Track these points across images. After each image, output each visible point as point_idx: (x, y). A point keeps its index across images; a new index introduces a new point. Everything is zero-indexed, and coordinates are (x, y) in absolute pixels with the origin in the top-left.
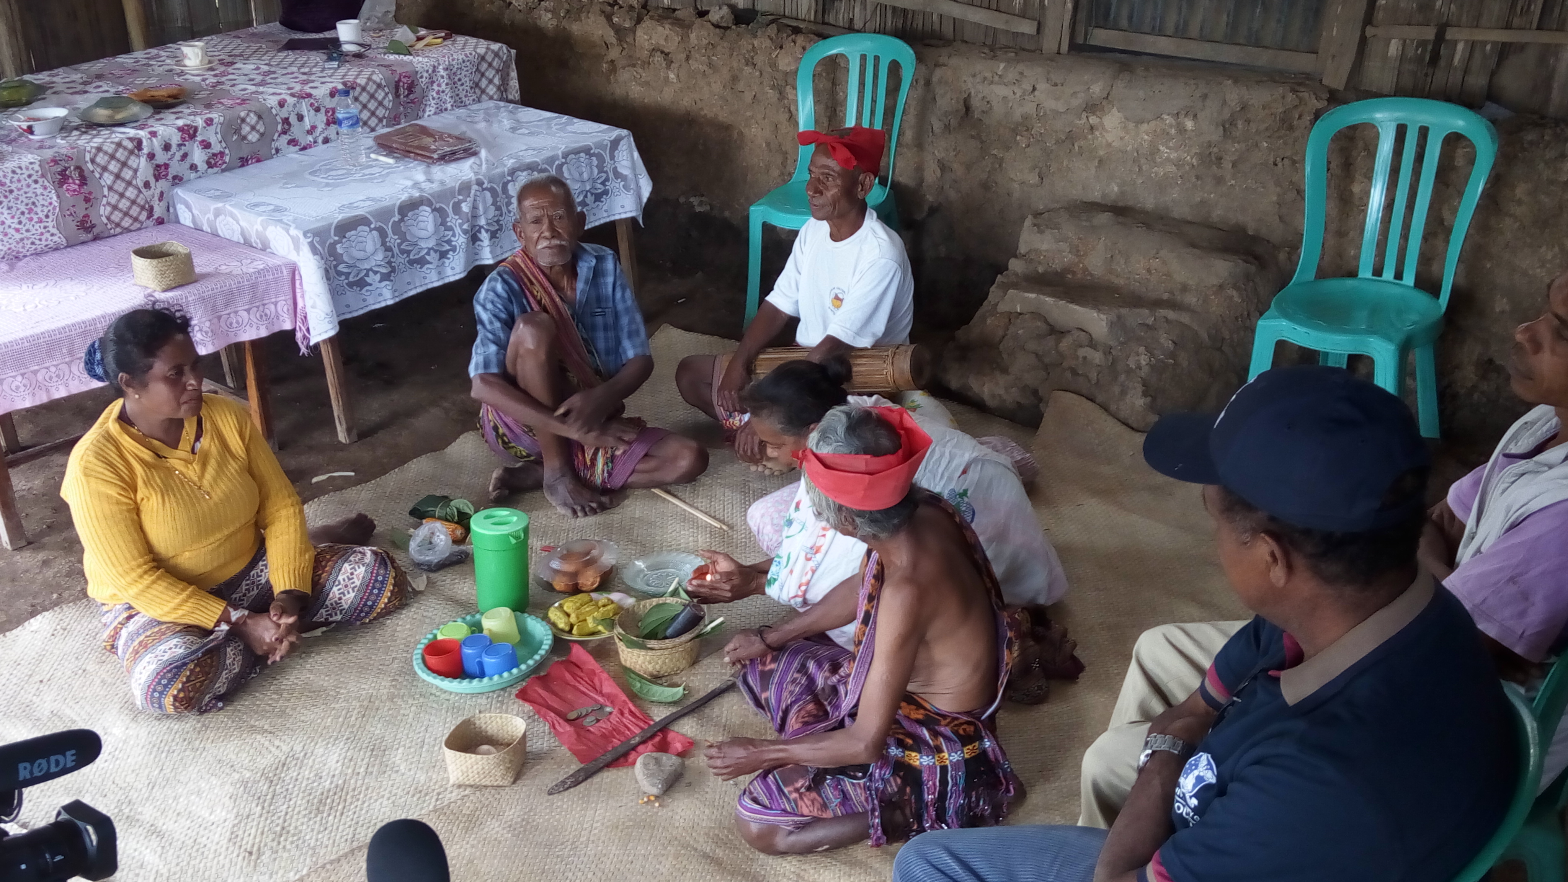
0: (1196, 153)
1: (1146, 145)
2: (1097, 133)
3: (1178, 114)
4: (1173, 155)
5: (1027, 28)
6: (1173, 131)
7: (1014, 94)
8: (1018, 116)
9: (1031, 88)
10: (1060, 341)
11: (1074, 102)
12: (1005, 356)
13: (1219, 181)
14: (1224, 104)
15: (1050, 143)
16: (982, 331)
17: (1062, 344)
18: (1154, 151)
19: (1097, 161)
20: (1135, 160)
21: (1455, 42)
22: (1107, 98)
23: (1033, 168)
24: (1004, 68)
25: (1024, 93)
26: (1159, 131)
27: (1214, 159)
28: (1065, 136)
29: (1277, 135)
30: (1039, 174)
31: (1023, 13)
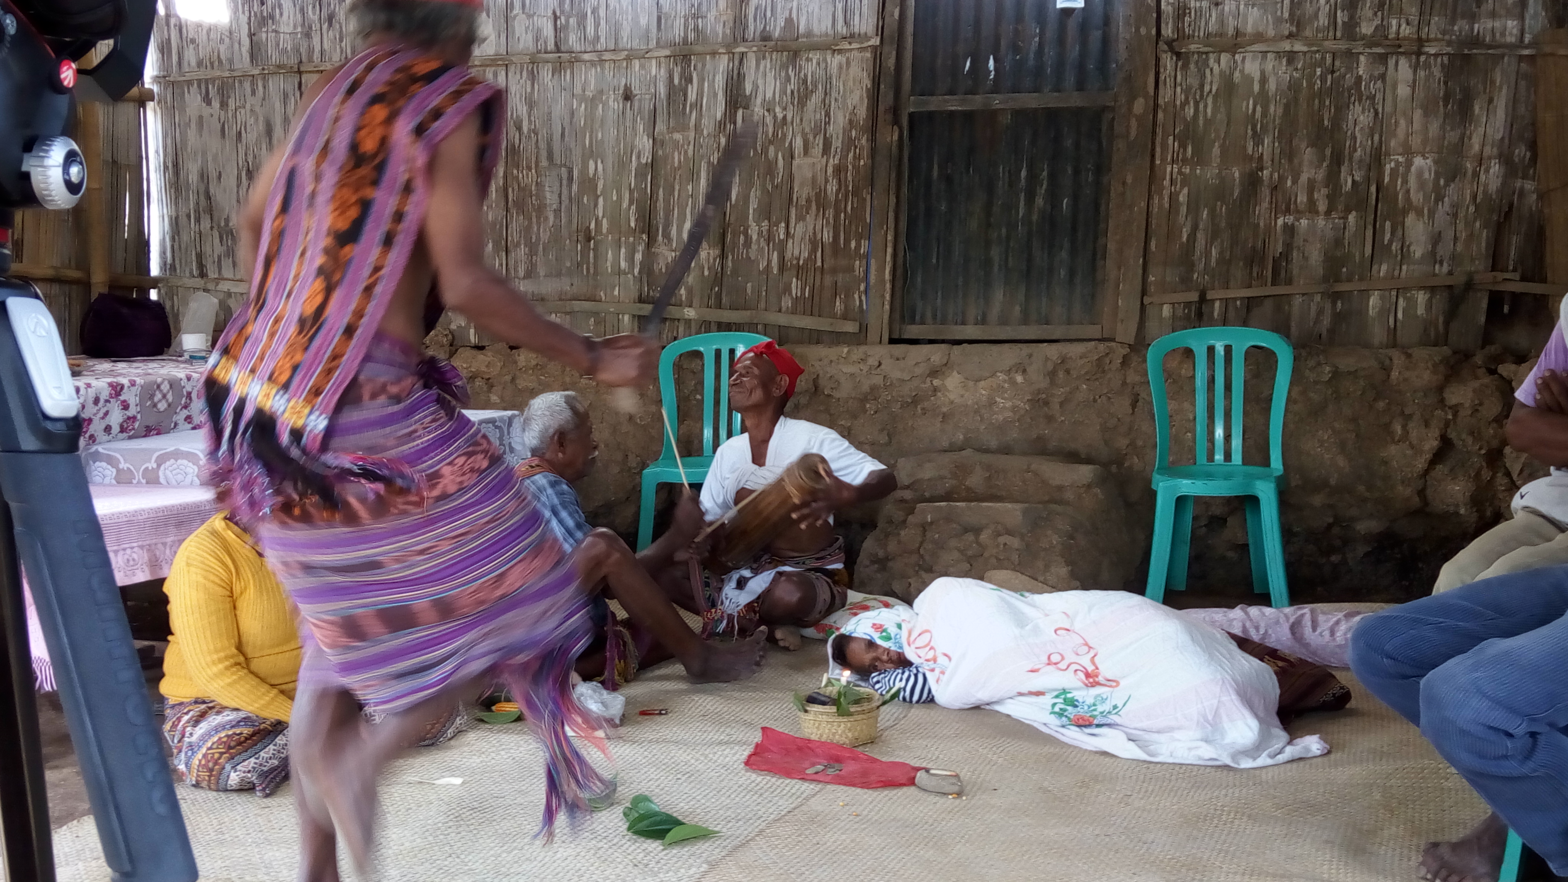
0: (1028, 400)
1: (984, 398)
2: (939, 394)
3: (1009, 370)
4: (1009, 404)
5: (851, 327)
6: (1006, 385)
7: (861, 370)
8: (865, 388)
9: (877, 364)
10: (979, 535)
11: (918, 371)
12: (927, 558)
13: (1050, 419)
14: (1047, 359)
15: (896, 408)
16: (899, 542)
17: (981, 537)
18: (992, 403)
19: (941, 417)
20: (976, 412)
21: (1213, 301)
22: (946, 365)
23: (882, 430)
24: (848, 352)
25: (870, 369)
26: (994, 386)
27: (1041, 404)
28: (909, 400)
29: (1094, 377)
30: (888, 435)
31: (845, 317)
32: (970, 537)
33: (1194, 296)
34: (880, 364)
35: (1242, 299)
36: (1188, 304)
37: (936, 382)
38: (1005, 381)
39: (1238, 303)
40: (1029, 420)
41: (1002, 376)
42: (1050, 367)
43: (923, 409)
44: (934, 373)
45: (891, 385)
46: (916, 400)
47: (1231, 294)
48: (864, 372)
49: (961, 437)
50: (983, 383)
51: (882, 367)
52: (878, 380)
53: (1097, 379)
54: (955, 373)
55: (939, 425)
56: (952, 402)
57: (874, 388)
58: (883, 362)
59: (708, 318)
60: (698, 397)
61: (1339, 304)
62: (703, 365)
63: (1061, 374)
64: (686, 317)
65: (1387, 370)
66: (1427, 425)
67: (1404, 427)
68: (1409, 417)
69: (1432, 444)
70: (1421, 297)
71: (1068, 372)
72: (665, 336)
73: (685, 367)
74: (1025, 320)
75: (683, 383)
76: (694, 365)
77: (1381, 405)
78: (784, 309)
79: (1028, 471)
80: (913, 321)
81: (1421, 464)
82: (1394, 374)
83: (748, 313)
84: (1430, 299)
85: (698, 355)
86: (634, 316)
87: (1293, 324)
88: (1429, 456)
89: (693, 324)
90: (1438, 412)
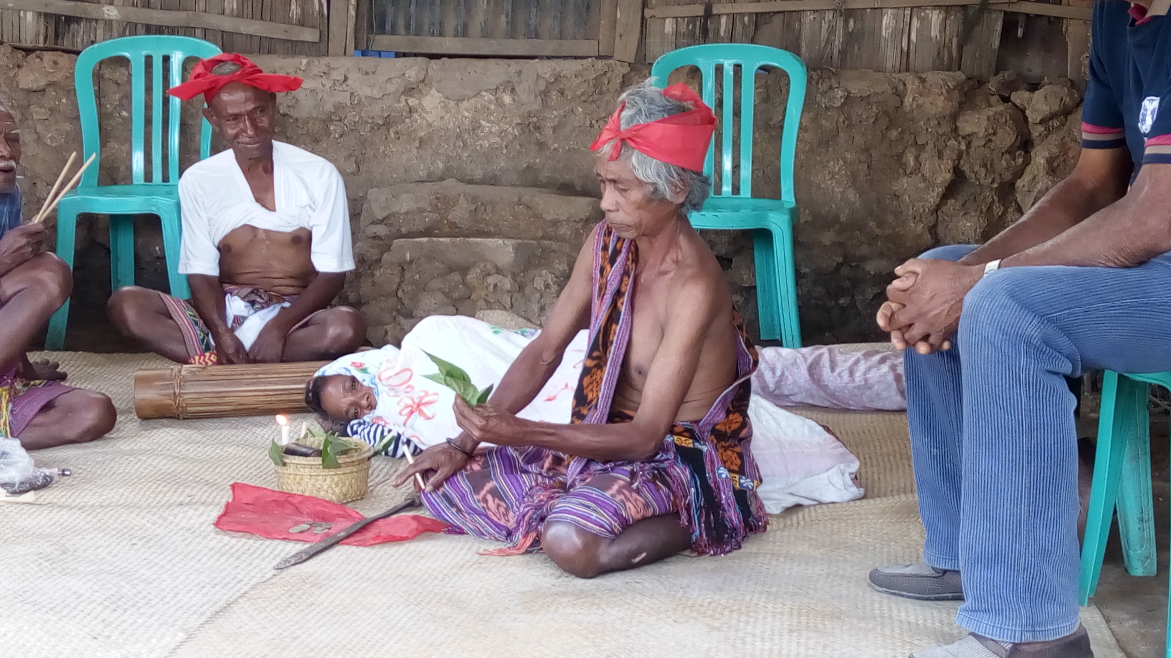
0: (517, 124)
1: (467, 121)
2: (416, 116)
3: (496, 89)
4: (495, 128)
5: (310, 35)
6: (492, 107)
7: (323, 86)
8: (329, 107)
9: (342, 78)
10: (466, 275)
11: (391, 88)
12: (406, 301)
13: (542, 146)
14: (539, 76)
15: (365, 131)
16: (374, 283)
17: (469, 276)
18: (476, 127)
19: (417, 142)
20: (459, 136)
21: (719, 16)
22: (423, 81)
23: (349, 156)
24: (308, 64)
25: (334, 84)
26: (479, 106)
27: (532, 129)
28: (381, 122)
29: (591, 99)
30: (356, 162)
31: (302, 23)
32: (456, 277)
33: (699, 10)
34: (346, 79)
35: (750, 14)
36: (692, 19)
37: (412, 102)
38: (490, 102)
39: (746, 19)
40: (518, 147)
41: (487, 96)
42: (542, 86)
43: (397, 133)
44: (409, 90)
45: (359, 103)
46: (388, 123)
47: (738, 8)
48: (328, 87)
49: (441, 166)
50: (465, 103)
51: (349, 82)
52: (343, 98)
53: (594, 101)
54: (433, 91)
55: (415, 151)
56: (430, 125)
57: (339, 107)
58: (349, 76)
59: (134, 20)
60: (125, 114)
61: (851, 23)
62: (130, 75)
63: (554, 95)
64: (106, 16)
65: (900, 95)
66: (940, 156)
67: (917, 158)
68: (921, 148)
69: (945, 176)
70: (935, 17)
71: (562, 93)
72: (79, 41)
73: (107, 76)
74: (512, 33)
75: (104, 97)
76: (119, 74)
77: (894, 134)
78: (227, 11)
79: (519, 203)
80: (382, 30)
81: (933, 198)
82: (908, 100)
83: (183, 15)
84: (945, 19)
85: (123, 62)
86: (39, 14)
87: (803, 44)
88: (940, 190)
89: (115, 26)
90: (952, 142)
